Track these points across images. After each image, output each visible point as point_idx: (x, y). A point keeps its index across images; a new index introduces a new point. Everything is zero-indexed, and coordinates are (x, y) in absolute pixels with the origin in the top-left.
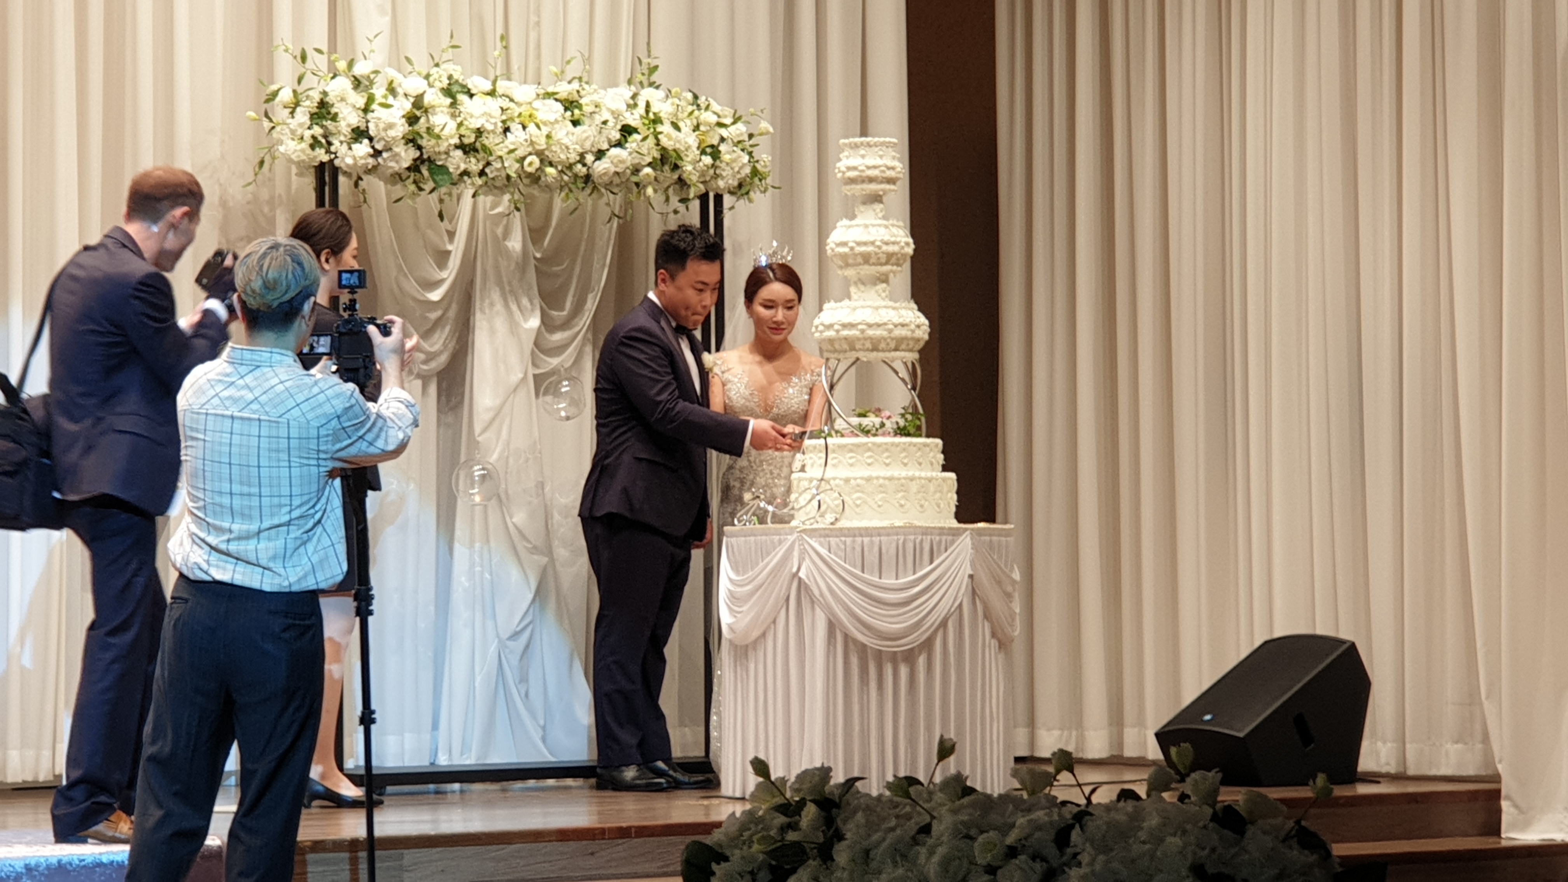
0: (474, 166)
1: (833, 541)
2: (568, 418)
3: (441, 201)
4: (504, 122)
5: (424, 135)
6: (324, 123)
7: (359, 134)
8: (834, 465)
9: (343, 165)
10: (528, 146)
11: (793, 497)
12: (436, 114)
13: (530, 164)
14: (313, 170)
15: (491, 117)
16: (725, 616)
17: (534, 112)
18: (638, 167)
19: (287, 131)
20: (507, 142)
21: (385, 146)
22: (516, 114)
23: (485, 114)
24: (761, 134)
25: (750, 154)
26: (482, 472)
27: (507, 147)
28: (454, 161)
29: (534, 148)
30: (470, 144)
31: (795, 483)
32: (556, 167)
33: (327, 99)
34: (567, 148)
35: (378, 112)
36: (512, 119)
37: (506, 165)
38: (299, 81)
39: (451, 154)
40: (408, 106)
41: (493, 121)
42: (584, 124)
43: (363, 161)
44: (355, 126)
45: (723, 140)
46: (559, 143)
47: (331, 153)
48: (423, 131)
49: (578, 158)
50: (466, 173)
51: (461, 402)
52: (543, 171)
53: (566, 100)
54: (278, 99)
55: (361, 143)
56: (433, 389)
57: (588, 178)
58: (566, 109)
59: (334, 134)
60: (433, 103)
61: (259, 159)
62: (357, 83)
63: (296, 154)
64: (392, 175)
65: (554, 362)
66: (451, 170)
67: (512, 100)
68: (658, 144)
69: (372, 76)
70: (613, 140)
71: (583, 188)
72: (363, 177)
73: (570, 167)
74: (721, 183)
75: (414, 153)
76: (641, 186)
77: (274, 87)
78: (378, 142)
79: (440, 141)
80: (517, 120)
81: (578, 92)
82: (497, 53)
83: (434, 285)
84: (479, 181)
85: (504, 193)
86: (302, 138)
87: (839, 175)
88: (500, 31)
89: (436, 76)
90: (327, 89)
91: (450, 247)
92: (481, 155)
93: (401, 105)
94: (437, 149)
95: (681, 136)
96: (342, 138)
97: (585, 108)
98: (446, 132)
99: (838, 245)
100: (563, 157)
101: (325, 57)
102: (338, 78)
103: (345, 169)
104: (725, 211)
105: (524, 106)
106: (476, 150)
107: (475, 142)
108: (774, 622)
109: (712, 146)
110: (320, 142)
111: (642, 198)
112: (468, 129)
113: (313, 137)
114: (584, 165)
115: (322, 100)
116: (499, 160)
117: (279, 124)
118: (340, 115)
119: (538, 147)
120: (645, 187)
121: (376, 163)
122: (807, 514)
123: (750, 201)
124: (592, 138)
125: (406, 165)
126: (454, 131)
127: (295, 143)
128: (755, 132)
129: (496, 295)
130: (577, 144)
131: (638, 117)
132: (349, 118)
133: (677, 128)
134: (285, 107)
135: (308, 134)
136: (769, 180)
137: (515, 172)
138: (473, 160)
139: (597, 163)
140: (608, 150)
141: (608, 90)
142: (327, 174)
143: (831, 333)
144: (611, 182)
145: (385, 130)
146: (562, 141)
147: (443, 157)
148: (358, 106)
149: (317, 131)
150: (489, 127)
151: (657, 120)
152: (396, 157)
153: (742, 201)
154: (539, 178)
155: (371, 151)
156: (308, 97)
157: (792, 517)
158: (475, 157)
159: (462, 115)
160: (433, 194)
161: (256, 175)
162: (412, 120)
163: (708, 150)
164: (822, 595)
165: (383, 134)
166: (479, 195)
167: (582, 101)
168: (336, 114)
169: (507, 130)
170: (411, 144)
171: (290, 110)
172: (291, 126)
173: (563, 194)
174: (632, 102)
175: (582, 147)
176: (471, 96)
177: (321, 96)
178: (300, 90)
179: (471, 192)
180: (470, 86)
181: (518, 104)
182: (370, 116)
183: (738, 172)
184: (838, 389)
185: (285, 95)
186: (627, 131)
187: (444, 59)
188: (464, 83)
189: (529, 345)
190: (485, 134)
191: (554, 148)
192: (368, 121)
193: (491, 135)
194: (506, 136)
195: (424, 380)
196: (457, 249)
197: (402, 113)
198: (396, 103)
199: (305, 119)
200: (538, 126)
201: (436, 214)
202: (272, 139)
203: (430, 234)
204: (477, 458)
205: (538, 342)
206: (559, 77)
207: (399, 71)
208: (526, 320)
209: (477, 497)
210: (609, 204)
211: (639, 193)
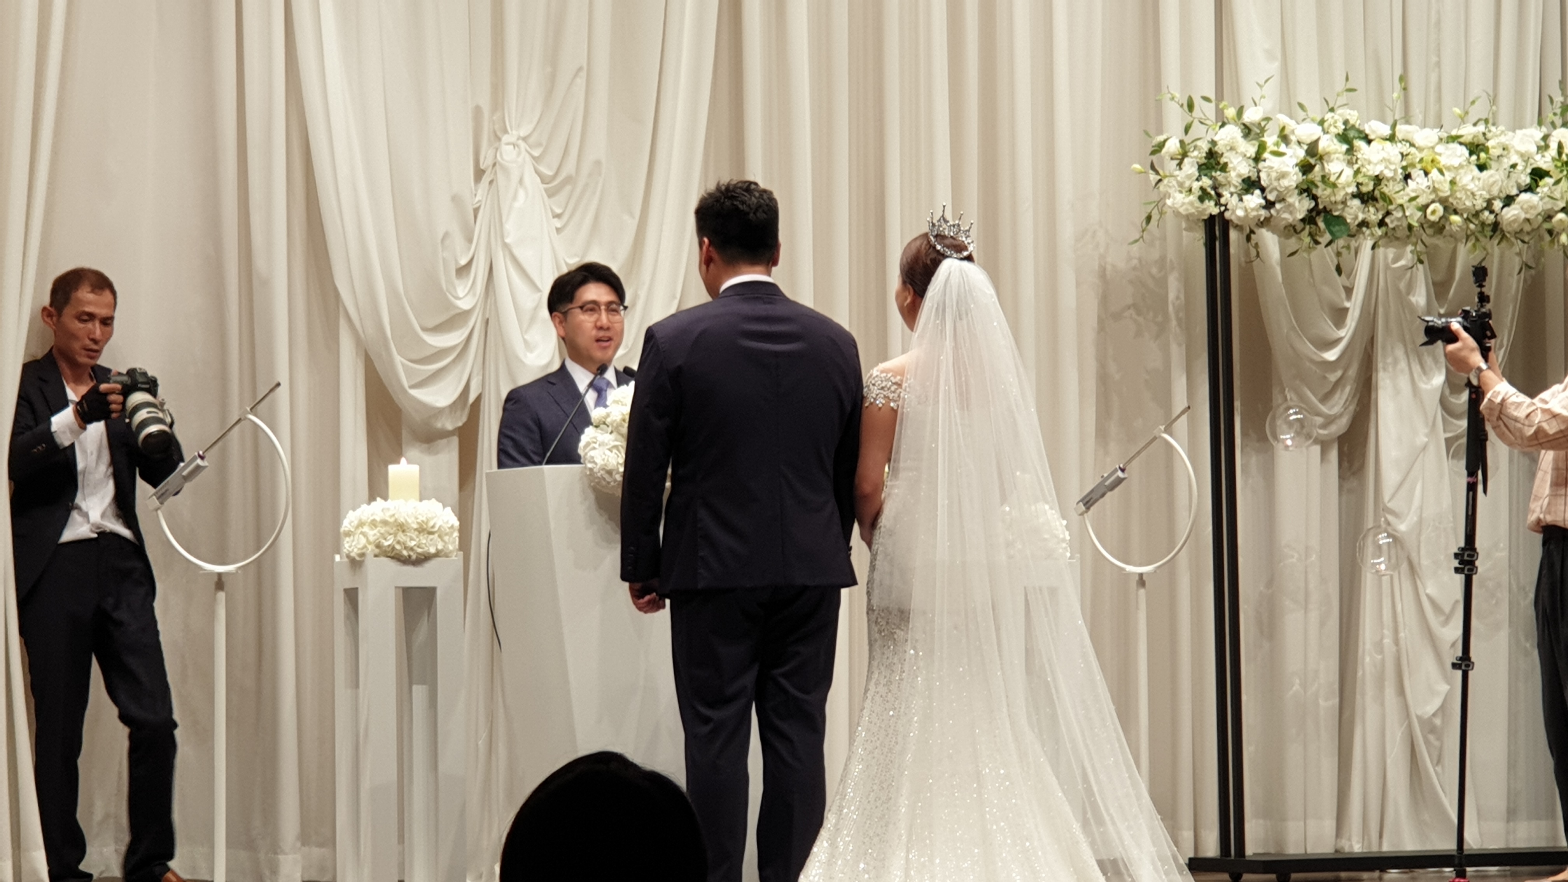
0: (1373, 215)
3: (1339, 254)
4: (1404, 168)
5: (1319, 184)
6: (1213, 174)
7: (1251, 184)
9: (1233, 218)
10: (1431, 193)
12: (1332, 161)
13: (1433, 212)
14: (1202, 224)
15: (1390, 163)
17: (1437, 157)
18: (1552, 213)
19: (1174, 183)
20: (1408, 190)
21: (1277, 196)
22: (1418, 160)
23: (1383, 160)
26: (1388, 540)
27: (1408, 195)
28: (1352, 211)
29: (1437, 195)
30: (1369, 192)
32: (1462, 215)
33: (1216, 149)
34: (1473, 194)
35: (1270, 161)
36: (1413, 165)
37: (1407, 214)
38: (1187, 130)
39: (1349, 203)
40: (1301, 153)
41: (1393, 167)
42: (1491, 168)
43: (1254, 213)
44: (1246, 176)
46: (1464, 188)
47: (1221, 205)
48: (1318, 180)
49: (1485, 205)
50: (1364, 224)
51: (1362, 467)
52: (1447, 219)
53: (1470, 143)
54: (1164, 150)
55: (1252, 194)
56: (1334, 455)
57: (1496, 226)
58: (1471, 154)
59: (1225, 185)
60: (1327, 150)
61: (1146, 215)
62: (1247, 131)
63: (1184, 207)
64: (1286, 227)
66: (1349, 221)
67: (1412, 145)
69: (1263, 124)
70: (1523, 184)
71: (1491, 237)
72: (1255, 230)
73: (1477, 214)
75: (1308, 204)
76: (1555, 233)
77: (1161, 138)
78: (1271, 192)
79: (1336, 190)
80: (1419, 166)
81: (1484, 134)
82: (1395, 95)
83: (1331, 344)
84: (1379, 232)
85: (1406, 244)
86: (1190, 190)
88: (1398, 71)
89: (1331, 121)
90: (1216, 139)
91: (1347, 304)
92: (1381, 203)
93: (1294, 153)
94: (1333, 199)
96: (1232, 189)
97: (1491, 151)
98: (1342, 180)
100: (1468, 203)
101: (1212, 105)
102: (1227, 127)
103: (1236, 221)
105: (1425, 151)
106: (1375, 199)
107: (1373, 190)
110: (1209, 194)
111: (1556, 246)
112: (1365, 176)
113: (1202, 188)
114: (1492, 212)
115: (1210, 150)
116: (1399, 209)
117: (1166, 176)
118: (1230, 165)
119: (1441, 194)
120: (1559, 234)
121: (1268, 215)
124: (1500, 183)
125: (1300, 216)
126: (1351, 178)
127: (1183, 195)
129: (1400, 352)
130: (1483, 189)
131: (1549, 159)
132: (1240, 168)
134: (1172, 159)
135: (1196, 185)
137: (1417, 221)
138: (1372, 210)
139: (1506, 209)
140: (1517, 195)
141: (1518, 131)
142: (1217, 228)
144: (1522, 230)
145: (1278, 179)
146: (1469, 187)
147: (1340, 207)
148: (1248, 155)
149: (1206, 182)
150: (1388, 174)
152: (1290, 208)
154: (1444, 227)
155: (1263, 202)
156: (1195, 147)
158: (1374, 206)
159: (1359, 162)
160: (1329, 248)
161: (1143, 231)
162: (1306, 168)
165: (1275, 184)
166: (1379, 246)
167: (1490, 144)
168: (1226, 164)
169: (1407, 177)
170: (1306, 194)
171: (1177, 162)
172: (1179, 178)
173: (1470, 244)
174: (1542, 144)
175: (1489, 192)
176: (1369, 142)
177: (1209, 146)
178: (1187, 140)
179: (1369, 243)
180: (1367, 132)
181: (1420, 149)
182: (1261, 165)
185: (1173, 146)
186: (1538, 174)
187: (1338, 104)
188: (1361, 129)
189: (1433, 404)
190: (1384, 182)
191: (1458, 195)
192: (1259, 171)
193: (1391, 183)
194: (1407, 183)
195: (1325, 446)
196: (1354, 306)
197: (1295, 161)
198: (1288, 151)
199: (1194, 171)
200: (1441, 172)
201: (1333, 268)
202: (1159, 193)
203: (1326, 291)
204: (1383, 525)
205: (1443, 403)
206: (1463, 119)
207: (1291, 117)
208: (1429, 379)
209: (1383, 567)
210: (1519, 254)
211: (1552, 241)
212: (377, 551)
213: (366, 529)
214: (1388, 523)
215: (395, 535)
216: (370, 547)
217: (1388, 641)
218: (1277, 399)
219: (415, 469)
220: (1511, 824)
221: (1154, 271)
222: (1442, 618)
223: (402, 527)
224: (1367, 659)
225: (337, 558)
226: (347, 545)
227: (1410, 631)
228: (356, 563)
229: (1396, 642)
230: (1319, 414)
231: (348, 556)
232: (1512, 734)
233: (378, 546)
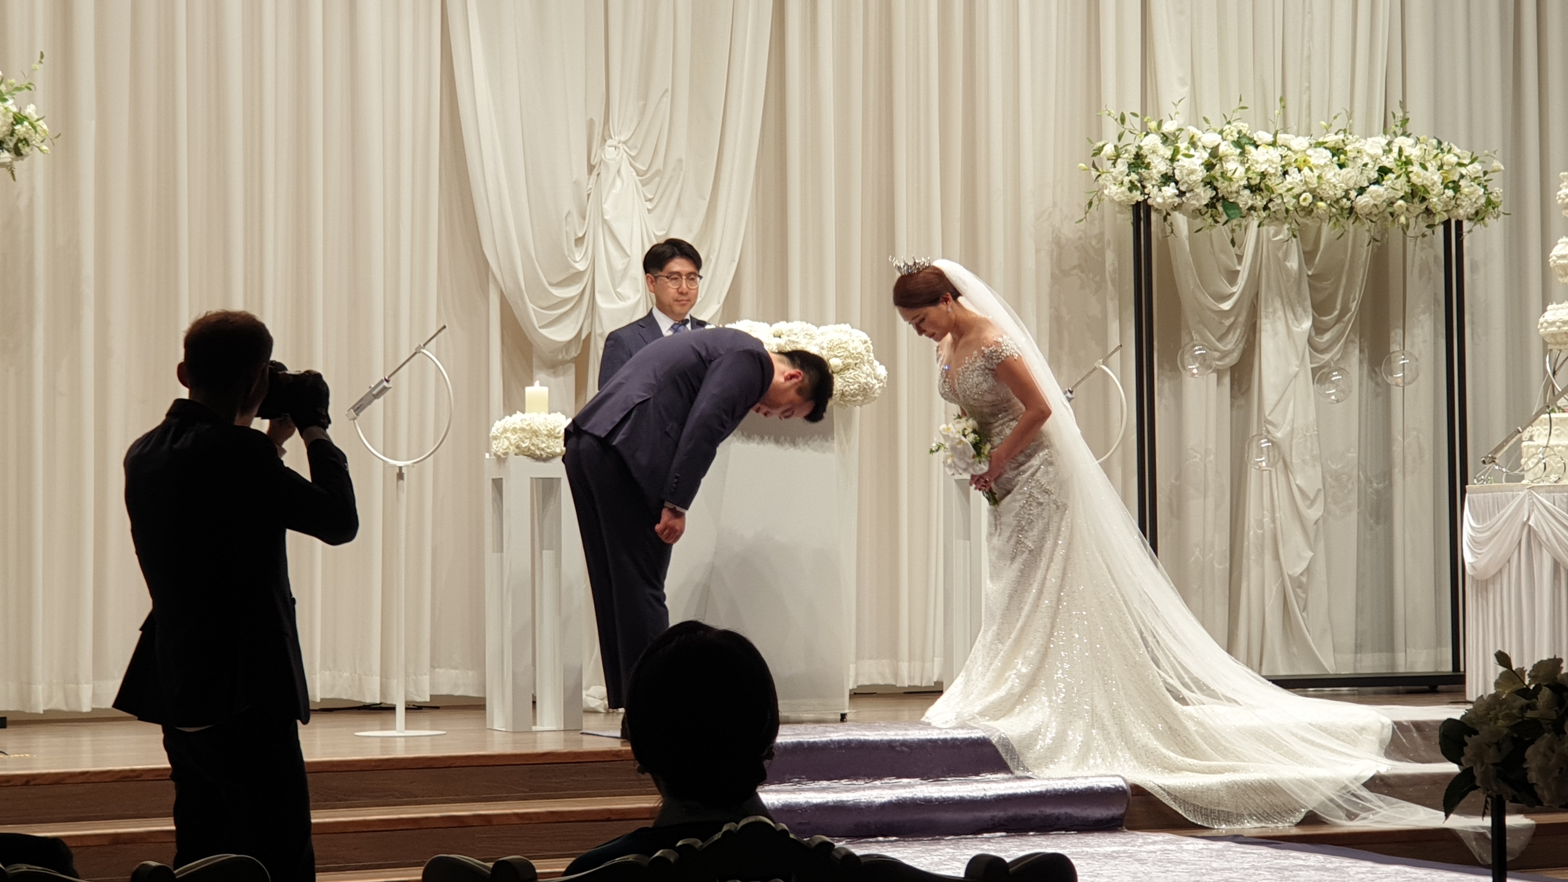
0: (1259, 202)
1: (1557, 496)
2: (1338, 401)
3: (1233, 231)
4: (1283, 166)
5: (1219, 178)
6: (1140, 171)
7: (1168, 179)
8: (1557, 436)
9: (1154, 204)
10: (1303, 185)
11: (1523, 461)
12: (1229, 161)
13: (1305, 200)
14: (1131, 208)
15: (1273, 163)
16: (1468, 557)
17: (1308, 158)
18: (1394, 200)
19: (1110, 177)
20: (1285, 183)
21: (1188, 188)
22: (1293, 160)
23: (1268, 160)
24: (1493, 172)
25: (1485, 187)
26: (1268, 444)
27: (1286, 186)
28: (1243, 199)
29: (1308, 187)
30: (1256, 185)
31: (1525, 450)
32: (1326, 202)
33: (1142, 152)
34: (1335, 186)
35: (1183, 161)
36: (1290, 164)
37: (1285, 201)
38: (1120, 139)
39: (1241, 193)
40: (1206, 155)
41: (1274, 166)
42: (1348, 166)
43: (1170, 200)
44: (1164, 173)
45: (1462, 176)
46: (1328, 181)
47: (1146, 194)
48: (1218, 175)
49: (1343, 194)
50: (1252, 208)
51: (1249, 388)
52: (1315, 205)
53: (1333, 148)
54: (1102, 153)
55: (1169, 186)
56: (1227, 380)
57: (1352, 209)
58: (1333, 156)
59: (1148, 179)
60: (1226, 153)
61: (1088, 201)
62: (1165, 139)
63: (1117, 196)
64: (1193, 211)
65: (1327, 357)
66: (1241, 206)
67: (1289, 149)
68: (1409, 181)
69: (1177, 133)
70: (1372, 178)
71: (1348, 218)
72: (1170, 213)
73: (1337, 201)
74: (1461, 211)
75: (1210, 193)
76: (1395, 215)
77: (1100, 144)
78: (1182, 184)
79: (1231, 183)
80: (1294, 165)
81: (1343, 141)
82: (1277, 112)
83: (1225, 298)
84: (1264, 214)
85: (1284, 223)
86: (1122, 183)
87: (1560, 201)
88: (1279, 94)
89: (1228, 131)
90: (1142, 144)
91: (1239, 268)
92: (1265, 193)
93: (1200, 155)
94: (1229, 190)
95: (1428, 174)
96: (1154, 182)
97: (1349, 154)
98: (1237, 175)
99: (1559, 257)
100: (1331, 193)
101: (1139, 119)
102: (1150, 136)
103: (1156, 206)
104: (1464, 234)
105: (1299, 154)
106: (1261, 190)
107: (1260, 183)
108: (1509, 561)
109: (1454, 182)
110: (1136, 186)
111: (1396, 225)
112: (1254, 172)
113: (1131, 182)
114: (1349, 199)
115: (1137, 152)
116: (1279, 197)
117: (1104, 173)
118: (1152, 165)
119: (1311, 186)
120: (1398, 216)
121: (1181, 202)
122: (1535, 474)
123: (1486, 226)
124: (1355, 178)
125: (1205, 202)
126: (1243, 174)
127: (1117, 187)
128: (1489, 170)
129: (1278, 304)
130: (1343, 182)
131: (1392, 159)
132: (1159, 166)
133: (1425, 168)
134: (1108, 159)
135: (1126, 180)
136: (1501, 208)
137: (1292, 206)
138: (1259, 197)
139: (1359, 197)
140: (1368, 187)
141: (1368, 139)
142: (1142, 211)
143: (1554, 329)
144: (1371, 213)
145: (1188, 175)
146: (1331, 181)
147: (1235, 195)
148: (1166, 157)
149: (1134, 177)
150: (1271, 170)
151: (1408, 162)
152: (1197, 196)
153: (1478, 226)
154: (1312, 211)
155: (1177, 192)
156: (1126, 150)
157: (1522, 478)
158: (1260, 195)
159: (1249, 162)
160: (1225, 226)
161: (1086, 213)
162: (1209, 166)
163: (1451, 185)
164: (1548, 539)
165: (1186, 178)
166: (1263, 225)
167: (1348, 148)
168: (1149, 163)
169: (1285, 173)
170: (1209, 186)
171: (1112, 162)
172: (1114, 174)
173: (1332, 223)
174: (1387, 148)
175: (1347, 184)
176: (1257, 147)
177: (1137, 150)
178: (1120, 145)
179: (1256, 223)
180: (1255, 139)
181: (1295, 152)
182: (1176, 164)
183: (1475, 202)
184: (1559, 374)
185: (1109, 150)
186: (1384, 171)
187: (1233, 119)
188: (1251, 137)
189: (1302, 343)
190: (1268, 177)
191: (1324, 187)
192: (1174, 169)
193: (1273, 177)
194: (1285, 178)
195: (1220, 373)
196: (1244, 270)
197: (1201, 161)
198: (1197, 154)
199: (1125, 168)
200: (1311, 169)
201: (1229, 242)
202: (1099, 184)
203: (1223, 257)
204: (1265, 434)
205: (1310, 342)
206: (1327, 130)
207: (1198, 129)
208: (1300, 324)
209: (1264, 464)
210: (1369, 231)
211: (1393, 221)
212: (517, 451)
213: (509, 434)
214: (1268, 432)
215: (531, 439)
216: (512, 448)
217: (1266, 520)
218: (1185, 339)
219: (545, 390)
220: (1359, 655)
221: (1094, 243)
222: (1308, 502)
223: (535, 433)
224: (1252, 533)
225: (487, 456)
226: (494, 447)
227: (1284, 513)
228: (501, 459)
229: (1273, 520)
230: (1216, 350)
231: (495, 455)
232: (1359, 588)
233: (518, 447)
